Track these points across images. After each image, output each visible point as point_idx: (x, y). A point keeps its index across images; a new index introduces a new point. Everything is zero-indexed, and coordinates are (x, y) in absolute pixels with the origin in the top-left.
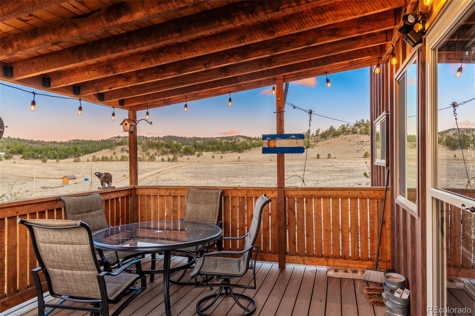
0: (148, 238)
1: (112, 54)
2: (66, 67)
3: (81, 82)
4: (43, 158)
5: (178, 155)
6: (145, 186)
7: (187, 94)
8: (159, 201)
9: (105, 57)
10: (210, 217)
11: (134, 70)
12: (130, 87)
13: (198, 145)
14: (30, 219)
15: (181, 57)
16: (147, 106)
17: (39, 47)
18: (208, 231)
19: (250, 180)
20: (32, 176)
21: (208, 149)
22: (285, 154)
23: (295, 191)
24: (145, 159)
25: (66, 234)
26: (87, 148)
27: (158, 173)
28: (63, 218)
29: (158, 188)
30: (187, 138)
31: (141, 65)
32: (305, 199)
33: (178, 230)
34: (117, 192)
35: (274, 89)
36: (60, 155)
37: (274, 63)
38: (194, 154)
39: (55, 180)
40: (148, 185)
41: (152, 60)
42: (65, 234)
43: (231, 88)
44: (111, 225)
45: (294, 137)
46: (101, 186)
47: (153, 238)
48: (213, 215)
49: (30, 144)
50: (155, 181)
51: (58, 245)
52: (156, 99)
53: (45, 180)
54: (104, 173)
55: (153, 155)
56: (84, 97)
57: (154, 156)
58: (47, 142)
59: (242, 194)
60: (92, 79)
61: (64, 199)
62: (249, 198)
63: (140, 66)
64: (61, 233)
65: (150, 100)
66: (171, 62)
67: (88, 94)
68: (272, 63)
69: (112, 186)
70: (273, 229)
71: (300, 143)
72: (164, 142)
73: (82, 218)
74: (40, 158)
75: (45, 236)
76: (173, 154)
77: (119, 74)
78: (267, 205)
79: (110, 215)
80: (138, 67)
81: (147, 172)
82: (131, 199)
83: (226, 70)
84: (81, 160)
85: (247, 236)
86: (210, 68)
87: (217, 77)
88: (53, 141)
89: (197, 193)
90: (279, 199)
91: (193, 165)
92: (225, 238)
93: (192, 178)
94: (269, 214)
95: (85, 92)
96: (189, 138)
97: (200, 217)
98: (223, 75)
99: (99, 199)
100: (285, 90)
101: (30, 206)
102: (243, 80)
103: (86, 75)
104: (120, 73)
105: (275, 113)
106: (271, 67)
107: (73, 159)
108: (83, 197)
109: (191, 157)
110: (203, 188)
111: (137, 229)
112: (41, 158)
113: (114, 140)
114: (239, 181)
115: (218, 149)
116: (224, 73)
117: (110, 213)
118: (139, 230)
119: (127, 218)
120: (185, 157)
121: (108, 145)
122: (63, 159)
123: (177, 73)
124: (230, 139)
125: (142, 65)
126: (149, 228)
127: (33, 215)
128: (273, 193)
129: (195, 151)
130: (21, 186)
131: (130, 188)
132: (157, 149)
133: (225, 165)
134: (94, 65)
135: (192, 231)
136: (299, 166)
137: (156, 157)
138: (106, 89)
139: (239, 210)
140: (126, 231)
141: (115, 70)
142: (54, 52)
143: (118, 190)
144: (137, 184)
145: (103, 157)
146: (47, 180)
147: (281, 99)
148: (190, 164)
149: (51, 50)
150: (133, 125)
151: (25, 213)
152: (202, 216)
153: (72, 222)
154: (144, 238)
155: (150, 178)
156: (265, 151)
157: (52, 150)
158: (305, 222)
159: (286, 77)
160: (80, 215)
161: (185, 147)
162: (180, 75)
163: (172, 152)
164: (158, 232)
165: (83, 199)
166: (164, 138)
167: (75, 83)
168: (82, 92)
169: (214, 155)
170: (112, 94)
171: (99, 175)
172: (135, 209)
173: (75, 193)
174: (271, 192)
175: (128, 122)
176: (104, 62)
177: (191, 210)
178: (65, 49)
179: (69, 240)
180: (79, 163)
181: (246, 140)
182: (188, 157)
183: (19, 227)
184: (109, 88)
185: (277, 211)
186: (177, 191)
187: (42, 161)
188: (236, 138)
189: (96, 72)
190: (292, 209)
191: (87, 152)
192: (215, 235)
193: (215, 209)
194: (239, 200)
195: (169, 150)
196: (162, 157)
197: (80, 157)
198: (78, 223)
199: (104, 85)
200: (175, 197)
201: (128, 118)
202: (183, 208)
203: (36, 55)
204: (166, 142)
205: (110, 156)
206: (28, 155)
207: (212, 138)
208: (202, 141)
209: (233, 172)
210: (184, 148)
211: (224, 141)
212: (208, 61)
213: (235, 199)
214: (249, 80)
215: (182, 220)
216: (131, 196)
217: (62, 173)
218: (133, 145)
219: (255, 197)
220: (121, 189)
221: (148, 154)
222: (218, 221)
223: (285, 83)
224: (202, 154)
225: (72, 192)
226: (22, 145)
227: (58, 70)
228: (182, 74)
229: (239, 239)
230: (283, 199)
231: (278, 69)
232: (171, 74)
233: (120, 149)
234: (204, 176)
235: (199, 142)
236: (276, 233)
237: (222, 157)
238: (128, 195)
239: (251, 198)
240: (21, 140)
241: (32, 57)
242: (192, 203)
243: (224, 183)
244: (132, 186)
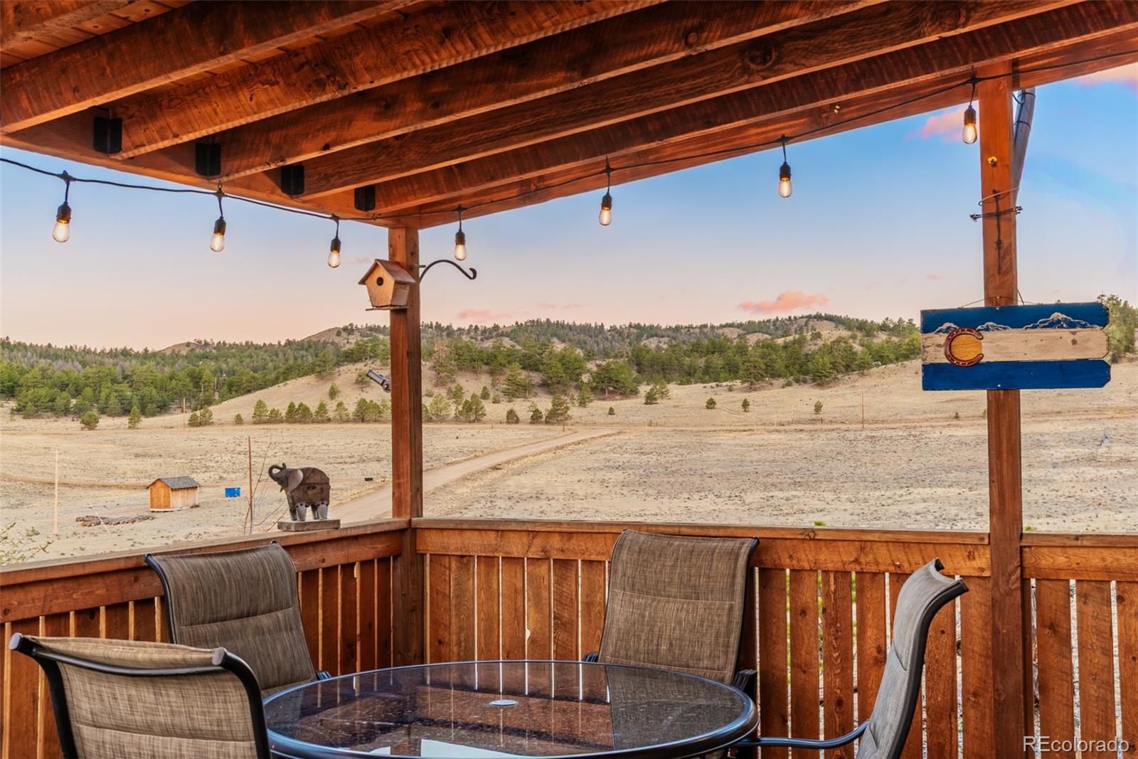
0: (465, 726)
1: (336, 17)
2: (176, 77)
3: (224, 127)
4: (86, 410)
5: (572, 398)
6: (450, 521)
7: (610, 156)
8: (502, 576)
9: (309, 30)
10: (706, 650)
11: (413, 74)
12: (397, 138)
13: (648, 356)
14: (47, 635)
15: (591, 12)
16: (460, 208)
17: (86, 10)
18: (699, 706)
19: (866, 501)
20: (47, 478)
21: (689, 374)
22: (1022, 391)
23: (1071, 551)
24: (443, 413)
25: (171, 695)
26: (234, 374)
27: (495, 468)
28: (158, 636)
29: (500, 528)
30: (607, 327)
31: (437, 52)
32: (1113, 584)
33: (575, 699)
34: (345, 543)
35: (970, 117)
36: (142, 399)
37: (969, 11)
38: (634, 392)
39: (125, 493)
40: (456, 516)
41: (481, 29)
42: (168, 696)
43: (786, 124)
44: (323, 670)
45: (1061, 316)
46: (288, 518)
47: (481, 725)
48: (717, 644)
49: (42, 360)
50: (483, 502)
51: (145, 739)
52: (493, 179)
53: (91, 492)
54: (303, 470)
55: (474, 396)
56: (233, 183)
57: (478, 403)
58: (98, 351)
59: (836, 558)
60: (263, 116)
61: (164, 566)
62: (868, 577)
63: (436, 57)
64: (155, 694)
65: (471, 185)
66: (550, 34)
67: (248, 172)
68: (964, 13)
69: (331, 516)
70: (972, 713)
71: (1090, 344)
72: (518, 347)
73: (224, 638)
74: (75, 413)
75: (102, 700)
76: (551, 393)
77: (359, 93)
78: (946, 608)
79: (320, 630)
80: (427, 59)
81: (452, 464)
82: (399, 571)
83: (770, 54)
84: (215, 417)
85: (860, 735)
86: (702, 49)
87: (731, 82)
88: (120, 347)
89: (653, 553)
90: (996, 585)
91: (631, 438)
92: (765, 740)
93: (625, 491)
94: (953, 647)
95: (236, 164)
96: (613, 329)
97: (664, 647)
98: (758, 71)
99: (284, 567)
100: (1018, 122)
101: (50, 588)
102: (840, 86)
103: (244, 102)
104: (361, 88)
105: (974, 217)
106: (957, 27)
107: (187, 416)
108: (229, 560)
109: (620, 404)
110: (677, 529)
111: (421, 688)
112: (78, 412)
113: (333, 343)
114: (820, 505)
115: (732, 371)
116: (758, 64)
117: (320, 623)
118: (426, 693)
119: (384, 644)
120: (599, 406)
121: (310, 359)
122: (153, 415)
123: (575, 74)
124: (780, 332)
125: (444, 54)
126: (465, 687)
127: (57, 622)
128: (971, 556)
129: (639, 382)
130: (13, 513)
131: (393, 527)
132: (492, 373)
133: (757, 438)
134: (270, 62)
135: (635, 707)
136: (1082, 443)
137: (488, 406)
138: (312, 151)
139: (827, 626)
140: (382, 695)
141: (343, 76)
142: (134, 23)
143: (350, 533)
144: (420, 514)
145: (292, 406)
146: (97, 493)
147: (1001, 159)
148: (619, 433)
149: (126, 19)
150: (405, 284)
151: (34, 614)
152: (671, 645)
153: (195, 654)
154: (446, 724)
155: (465, 490)
156: (935, 377)
157: (114, 381)
158: (1117, 686)
159: (1021, 67)
160: (215, 627)
161: (598, 366)
162: (586, 81)
163: (548, 385)
164: (501, 702)
165: (228, 566)
166: (517, 331)
167: (204, 133)
168: (226, 165)
169: (715, 398)
170: (331, 171)
171: (282, 477)
172: (412, 611)
173: (195, 542)
174: (960, 554)
175: (389, 271)
176: (304, 48)
177: (626, 620)
178: (174, 10)
179: (182, 721)
180: (206, 428)
181: (845, 333)
182: (608, 404)
183: (12, 666)
184: (323, 145)
185: (988, 635)
186: (574, 543)
187: (83, 422)
188: (806, 324)
189: (276, 87)
190: (1056, 627)
191: (235, 388)
192: (726, 723)
193: (725, 619)
194: (826, 582)
195: (536, 378)
196: (509, 406)
197: (211, 408)
198: (215, 656)
199: (306, 136)
200: (564, 565)
201: (386, 258)
202: (597, 612)
203: (75, 41)
204: (524, 346)
205: (318, 404)
206: (36, 402)
207: (705, 326)
208: (666, 339)
209: (794, 467)
210: (595, 369)
211: (753, 339)
212: (696, 21)
213: (807, 580)
214: (862, 89)
215: (592, 658)
216: (399, 559)
217: (149, 468)
218: (406, 361)
219: (891, 574)
220: (361, 532)
221: (456, 394)
222: (738, 668)
223: (1016, 93)
224: (664, 394)
225: (183, 539)
226: (15, 365)
227: (148, 90)
228: (592, 80)
229: (825, 748)
230: (1018, 584)
231: (988, 37)
232: (550, 80)
233: (355, 376)
234: (672, 480)
235: (653, 346)
236: (987, 729)
237: (745, 404)
238: (386, 555)
239: (878, 575)
240: (15, 346)
241: (62, 49)
242: (633, 590)
243: (754, 513)
244: (401, 521)
